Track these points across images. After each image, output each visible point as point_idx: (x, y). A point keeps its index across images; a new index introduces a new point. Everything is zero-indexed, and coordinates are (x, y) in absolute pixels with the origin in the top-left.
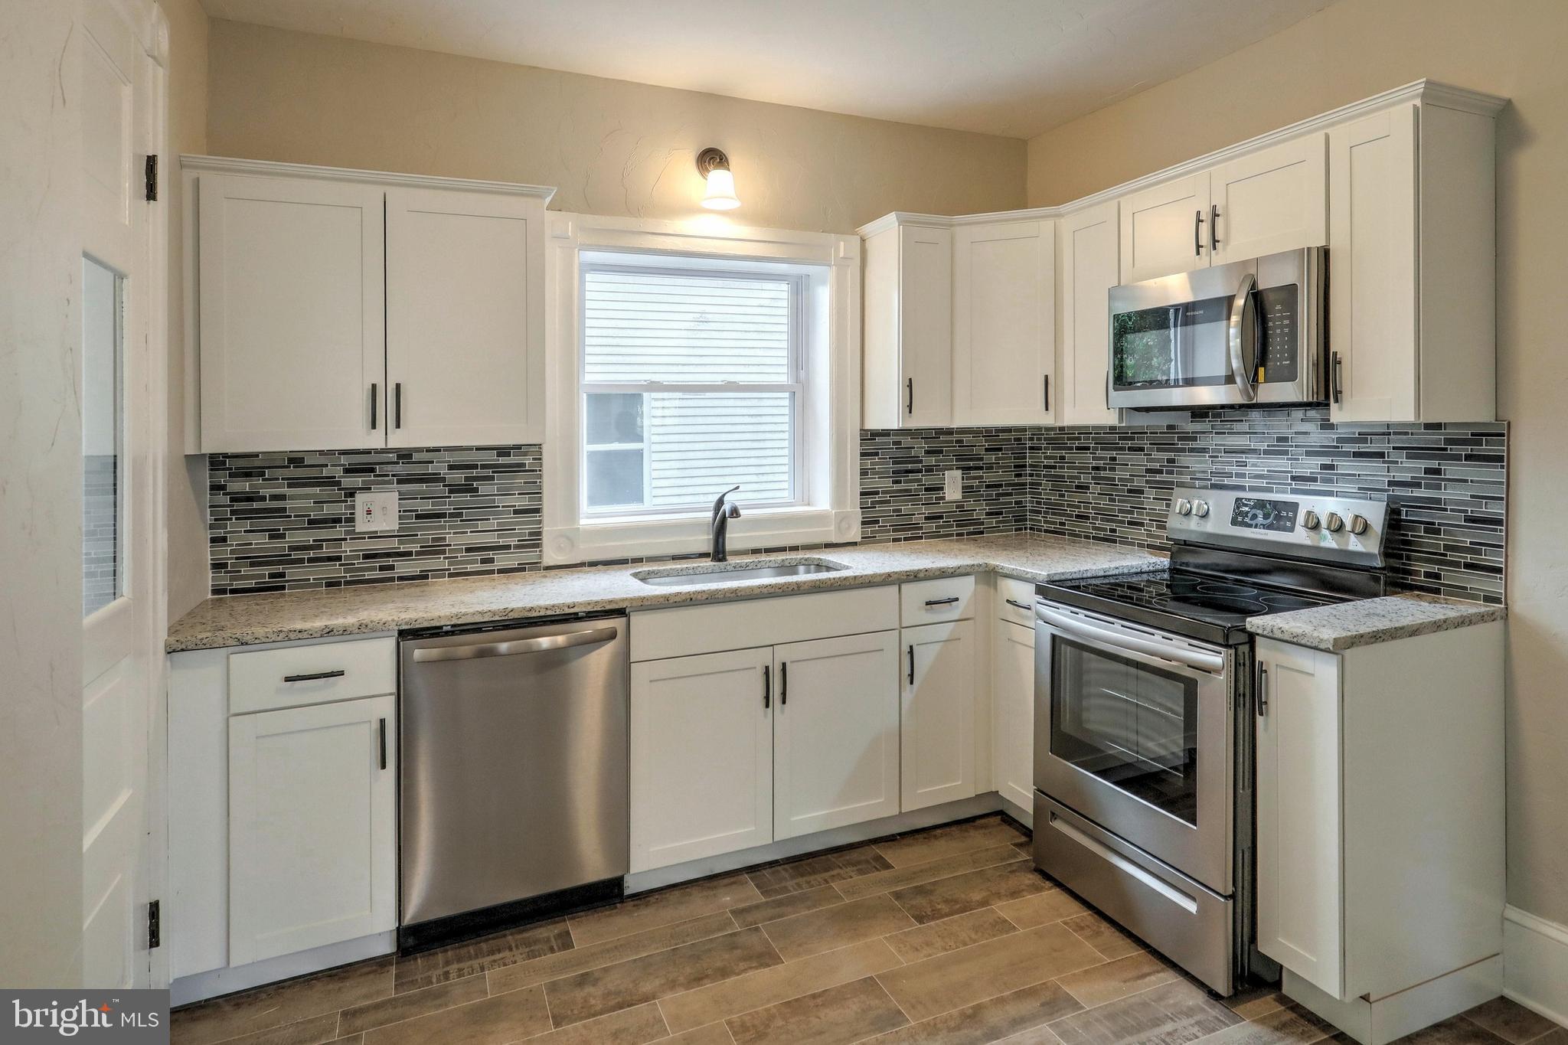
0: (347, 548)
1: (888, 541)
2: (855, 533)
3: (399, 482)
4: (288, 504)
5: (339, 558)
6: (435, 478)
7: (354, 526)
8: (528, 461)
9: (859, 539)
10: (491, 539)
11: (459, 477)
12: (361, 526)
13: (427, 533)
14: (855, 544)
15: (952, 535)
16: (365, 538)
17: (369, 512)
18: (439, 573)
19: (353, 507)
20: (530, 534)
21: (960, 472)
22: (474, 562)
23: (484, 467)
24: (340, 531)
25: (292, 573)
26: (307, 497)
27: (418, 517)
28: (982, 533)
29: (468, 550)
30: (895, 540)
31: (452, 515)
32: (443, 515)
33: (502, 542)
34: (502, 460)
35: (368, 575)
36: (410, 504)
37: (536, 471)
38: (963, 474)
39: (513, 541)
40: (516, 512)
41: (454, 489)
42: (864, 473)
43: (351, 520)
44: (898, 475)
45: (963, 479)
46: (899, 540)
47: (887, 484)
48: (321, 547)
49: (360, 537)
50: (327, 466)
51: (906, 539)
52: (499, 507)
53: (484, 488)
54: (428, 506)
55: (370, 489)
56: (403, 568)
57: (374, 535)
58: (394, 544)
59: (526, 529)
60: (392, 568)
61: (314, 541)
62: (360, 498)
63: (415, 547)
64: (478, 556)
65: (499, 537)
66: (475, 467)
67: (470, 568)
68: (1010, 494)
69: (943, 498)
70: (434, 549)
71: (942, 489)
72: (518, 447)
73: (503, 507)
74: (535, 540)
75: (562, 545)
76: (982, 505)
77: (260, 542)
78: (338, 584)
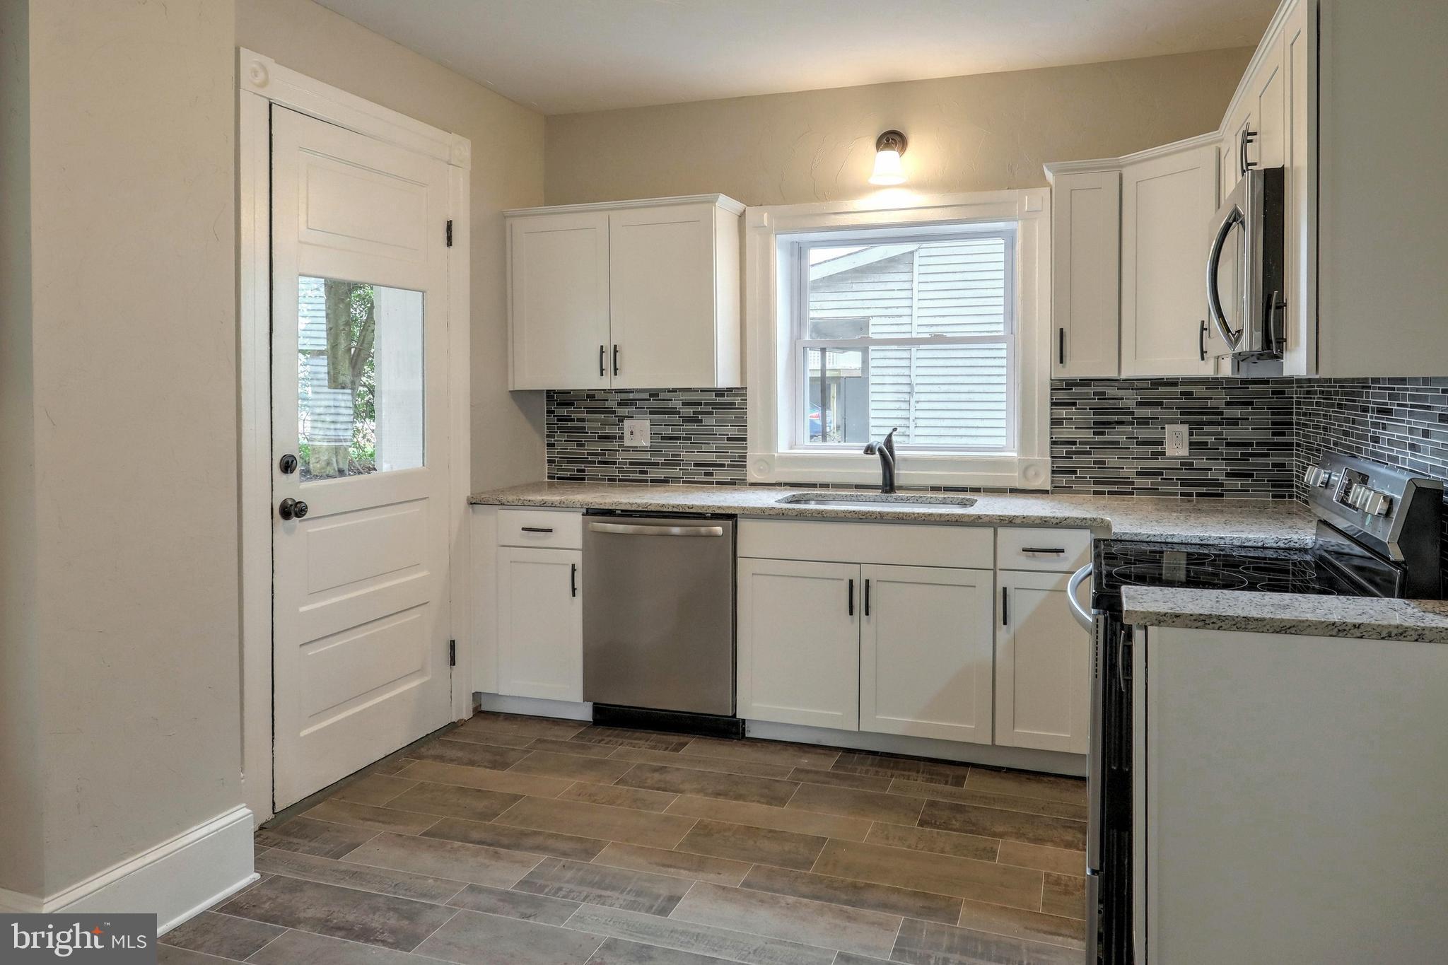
0: (620, 457)
1: (1088, 492)
2: (1044, 481)
3: (651, 413)
4: (586, 425)
5: (615, 463)
6: (673, 411)
7: (623, 442)
8: (738, 401)
9: (1048, 487)
10: (712, 458)
11: (689, 411)
12: (627, 443)
13: (668, 450)
14: (1047, 492)
15: (1176, 494)
16: (630, 451)
17: (632, 433)
18: (676, 480)
19: (623, 429)
20: (739, 457)
21: (1187, 426)
22: (700, 474)
23: (706, 404)
24: (615, 444)
25: (590, 471)
26: (596, 420)
27: (663, 438)
28: (1221, 495)
29: (696, 465)
30: (1096, 493)
31: (685, 439)
32: (678, 438)
33: (718, 461)
34: (719, 400)
35: (632, 476)
36: (657, 429)
37: (743, 408)
38: (1190, 429)
39: (727, 461)
40: (729, 439)
41: (688, 420)
42: (1056, 422)
43: (622, 438)
44: (1101, 427)
45: (1191, 434)
46: (1103, 493)
47: (1088, 435)
48: (605, 454)
49: (627, 449)
50: (608, 400)
51: (1110, 493)
52: (716, 434)
53: (708, 421)
54: (669, 431)
55: (633, 417)
56: (654, 473)
57: (635, 449)
58: (646, 457)
59: (737, 453)
60: (646, 473)
61: (601, 450)
62: (627, 423)
63: (661, 460)
64: (703, 470)
65: (717, 457)
66: (700, 404)
67: (696, 478)
68: (1267, 455)
69: (1164, 454)
70: (673, 462)
71: (1161, 443)
72: (730, 390)
73: (719, 435)
74: (740, 463)
75: (762, 468)
76: (1221, 464)
77: (572, 447)
78: (615, 480)
